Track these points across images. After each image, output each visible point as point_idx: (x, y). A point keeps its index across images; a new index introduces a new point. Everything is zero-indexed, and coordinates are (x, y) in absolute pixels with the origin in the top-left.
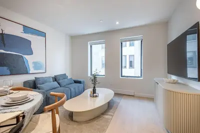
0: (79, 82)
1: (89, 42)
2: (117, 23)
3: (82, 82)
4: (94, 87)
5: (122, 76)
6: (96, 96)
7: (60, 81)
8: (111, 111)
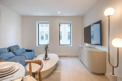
0: (31, 51)
1: (37, 22)
2: (59, 12)
3: (33, 50)
4: (46, 53)
5: (60, 45)
6: (48, 59)
7: (15, 51)
8: (59, 67)
